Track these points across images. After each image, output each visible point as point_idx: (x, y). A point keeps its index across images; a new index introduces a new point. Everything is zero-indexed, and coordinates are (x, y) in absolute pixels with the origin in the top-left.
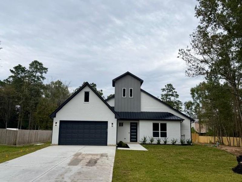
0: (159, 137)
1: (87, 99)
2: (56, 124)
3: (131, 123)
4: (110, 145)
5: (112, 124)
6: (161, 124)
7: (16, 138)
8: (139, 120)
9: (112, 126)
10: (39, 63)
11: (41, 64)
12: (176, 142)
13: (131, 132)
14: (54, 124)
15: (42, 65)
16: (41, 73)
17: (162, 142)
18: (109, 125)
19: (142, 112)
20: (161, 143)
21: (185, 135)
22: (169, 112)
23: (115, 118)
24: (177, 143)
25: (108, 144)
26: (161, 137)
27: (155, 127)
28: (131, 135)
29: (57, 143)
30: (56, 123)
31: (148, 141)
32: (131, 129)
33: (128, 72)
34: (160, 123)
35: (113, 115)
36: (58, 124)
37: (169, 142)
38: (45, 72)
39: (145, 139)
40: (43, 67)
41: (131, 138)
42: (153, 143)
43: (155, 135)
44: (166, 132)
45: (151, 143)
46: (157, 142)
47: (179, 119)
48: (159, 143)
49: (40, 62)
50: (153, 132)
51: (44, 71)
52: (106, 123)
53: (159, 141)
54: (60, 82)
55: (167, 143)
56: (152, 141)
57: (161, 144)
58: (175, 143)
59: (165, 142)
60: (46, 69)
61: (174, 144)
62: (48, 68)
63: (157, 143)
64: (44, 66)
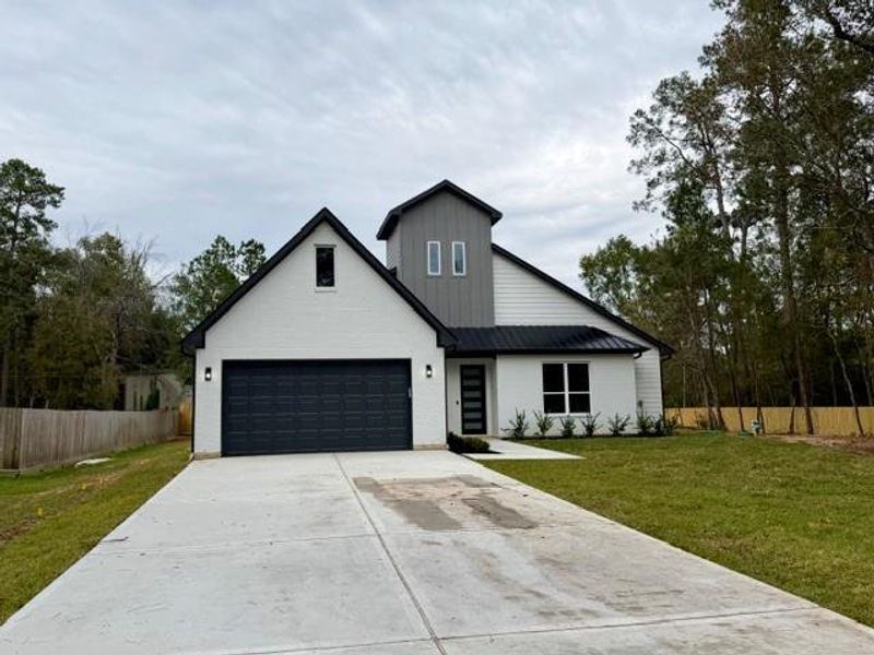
0: (563, 411)
2: (208, 376)
3: (463, 368)
4: (425, 448)
5: (429, 368)
6: (569, 365)
7: (17, 439)
8: (493, 354)
9: (429, 376)
10: (28, 169)
11: (36, 174)
12: (623, 425)
13: (464, 400)
14: (200, 375)
15: (41, 174)
16: (40, 205)
17: (579, 430)
18: (418, 373)
19: (499, 328)
20: (575, 432)
22: (589, 325)
23: (439, 345)
24: (629, 430)
25: (416, 441)
26: (572, 411)
27: (551, 378)
28: (464, 410)
29: (218, 448)
30: (208, 370)
31: (532, 429)
32: (464, 389)
33: (445, 181)
34: (566, 362)
35: (430, 336)
36: (217, 375)
37: (603, 428)
38: (55, 203)
39: (520, 418)
40: (43, 183)
41: (464, 421)
42: (549, 433)
43: (553, 404)
44: (588, 396)
45: (541, 433)
46: (563, 428)
47: (631, 347)
48: (568, 433)
49: (32, 167)
50: (545, 396)
51: (48, 198)
52: (404, 365)
53: (568, 426)
54: (111, 239)
55: (597, 432)
56: (544, 426)
57: (576, 437)
58: (622, 429)
59: (590, 428)
60: (58, 191)
61: (617, 433)
62: (63, 189)
63: (564, 432)
64: (49, 180)
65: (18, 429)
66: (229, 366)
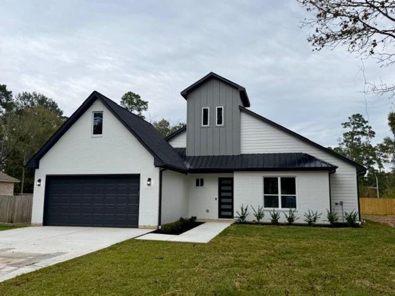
0: (277, 206)
2: (39, 183)
3: (220, 180)
5: (149, 180)
6: (282, 179)
8: (232, 171)
9: (149, 185)
10: (134, 95)
11: (137, 97)
12: (315, 219)
13: (220, 197)
14: (36, 183)
15: (139, 97)
16: (139, 110)
17: (282, 219)
18: (143, 182)
20: (280, 221)
21: (344, 202)
22: (304, 152)
23: (155, 166)
24: (319, 221)
25: (140, 224)
26: (283, 207)
27: (269, 186)
28: (220, 204)
29: (41, 222)
30: (39, 181)
31: (251, 217)
32: (220, 191)
33: (211, 73)
34: (279, 175)
36: (43, 183)
37: (300, 219)
38: (145, 109)
40: (141, 100)
41: (220, 210)
42: (261, 220)
43: (270, 202)
44: (295, 197)
45: (257, 221)
46: (272, 218)
47: (324, 165)
48: (275, 222)
49: (136, 94)
50: (265, 197)
51: (143, 107)
52: (136, 177)
53: (275, 217)
54: (165, 122)
55: (296, 222)
56: (260, 216)
57: (282, 224)
58: (314, 221)
59: (291, 219)
60: (145, 103)
61: (311, 223)
62: (147, 102)
63: (272, 221)
64: (142, 99)
65: (14, 205)
66: (50, 179)
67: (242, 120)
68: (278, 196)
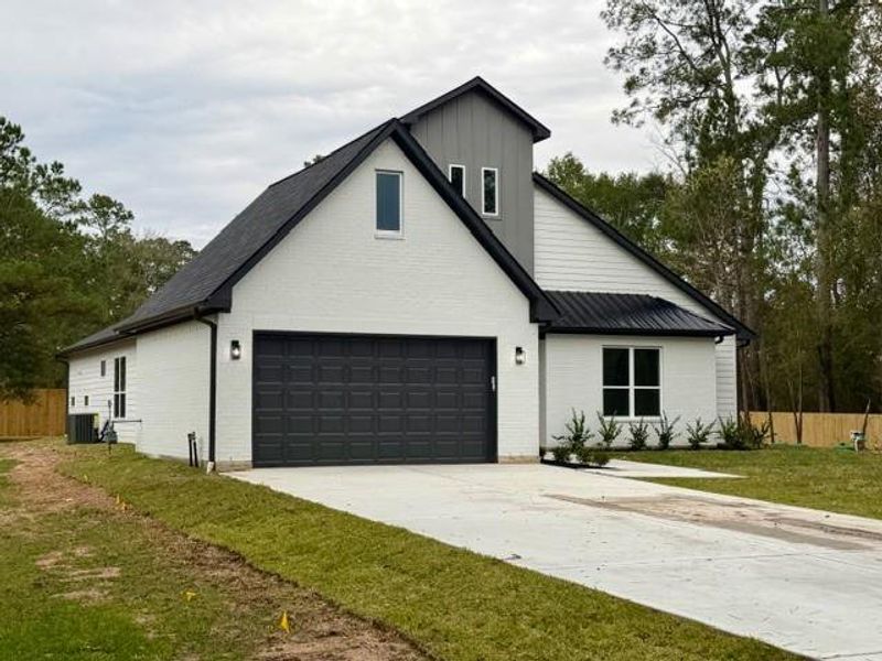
0: (627, 414)
1: (388, 216)
2: (236, 352)
4: (512, 460)
5: (519, 351)
6: (637, 352)
9: (519, 362)
14: (224, 351)
17: (652, 439)
18: (505, 357)
20: (648, 442)
22: (654, 294)
23: (531, 322)
25: (502, 452)
26: (636, 414)
27: (614, 366)
30: (236, 345)
31: (594, 439)
33: (478, 78)
34: (632, 345)
35: (521, 306)
36: (246, 351)
39: (579, 429)
42: (615, 443)
43: (614, 404)
44: (658, 391)
45: (605, 445)
46: (632, 437)
48: (640, 444)
50: (606, 392)
52: (489, 345)
53: (639, 434)
55: (673, 442)
56: (608, 437)
57: (649, 449)
58: (704, 440)
59: (665, 438)
61: (696, 444)
63: (633, 443)
66: (261, 338)
67: (536, 206)
68: (628, 390)
